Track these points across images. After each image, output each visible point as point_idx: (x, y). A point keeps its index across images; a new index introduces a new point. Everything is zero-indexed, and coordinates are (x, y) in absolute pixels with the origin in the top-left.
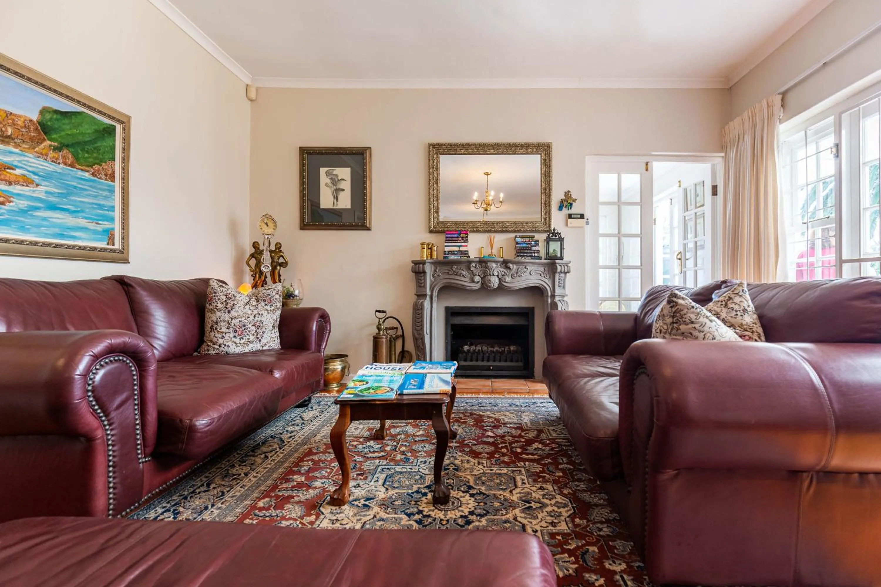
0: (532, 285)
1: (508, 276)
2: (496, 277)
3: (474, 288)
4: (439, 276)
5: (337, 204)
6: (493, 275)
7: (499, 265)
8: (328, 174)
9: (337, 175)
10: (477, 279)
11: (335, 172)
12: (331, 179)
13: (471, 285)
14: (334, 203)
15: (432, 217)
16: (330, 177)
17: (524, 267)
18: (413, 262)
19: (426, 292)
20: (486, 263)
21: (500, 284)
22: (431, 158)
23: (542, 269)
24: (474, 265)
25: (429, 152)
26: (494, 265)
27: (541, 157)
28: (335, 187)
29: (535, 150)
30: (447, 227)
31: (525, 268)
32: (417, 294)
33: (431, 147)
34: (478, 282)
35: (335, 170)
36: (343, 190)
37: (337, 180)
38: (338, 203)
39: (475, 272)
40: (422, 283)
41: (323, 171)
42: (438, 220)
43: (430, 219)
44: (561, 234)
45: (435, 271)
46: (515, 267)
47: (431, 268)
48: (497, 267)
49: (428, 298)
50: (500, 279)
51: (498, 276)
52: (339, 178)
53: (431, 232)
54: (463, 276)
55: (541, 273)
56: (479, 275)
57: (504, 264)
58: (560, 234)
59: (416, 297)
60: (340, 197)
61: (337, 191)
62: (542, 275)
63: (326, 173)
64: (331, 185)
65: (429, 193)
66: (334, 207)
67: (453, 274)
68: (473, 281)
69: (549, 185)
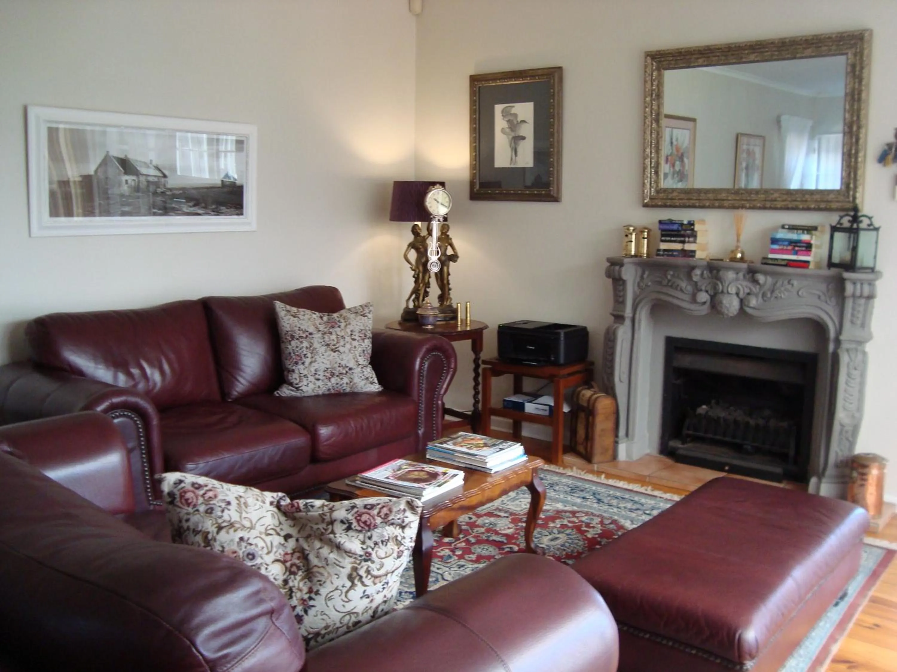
0: (802, 316)
1: (756, 295)
2: (735, 297)
3: (697, 313)
4: (647, 286)
5: (516, 162)
6: (728, 293)
7: (741, 275)
8: (505, 113)
9: (515, 115)
10: (703, 297)
11: (513, 111)
12: (508, 121)
13: (692, 307)
14: (512, 159)
15: (647, 182)
16: (507, 119)
17: (786, 282)
18: (608, 260)
19: (624, 311)
20: (718, 271)
21: (742, 309)
22: (648, 79)
23: (823, 287)
24: (698, 272)
25: (646, 67)
26: (730, 275)
27: (847, 59)
28: (513, 134)
29: (834, 48)
30: (671, 199)
31: (789, 282)
32: (615, 313)
33: (649, 60)
34: (704, 303)
35: (513, 107)
36: (523, 138)
37: (515, 122)
38: (517, 158)
39: (699, 284)
40: (620, 297)
41: (499, 108)
42: (657, 186)
43: (644, 184)
44: (873, 220)
45: (642, 277)
46: (770, 280)
47: (636, 271)
48: (737, 279)
49: (628, 322)
50: (742, 301)
51: (737, 294)
52: (519, 119)
53: (646, 206)
54: (682, 290)
55: (821, 294)
56: (707, 292)
57: (751, 275)
58: (870, 218)
59: (612, 318)
60: (520, 150)
61: (517, 139)
62: (823, 297)
63: (503, 112)
64: (508, 130)
65: (644, 139)
66: (512, 166)
67: (667, 286)
68: (694, 300)
69: (858, 117)
